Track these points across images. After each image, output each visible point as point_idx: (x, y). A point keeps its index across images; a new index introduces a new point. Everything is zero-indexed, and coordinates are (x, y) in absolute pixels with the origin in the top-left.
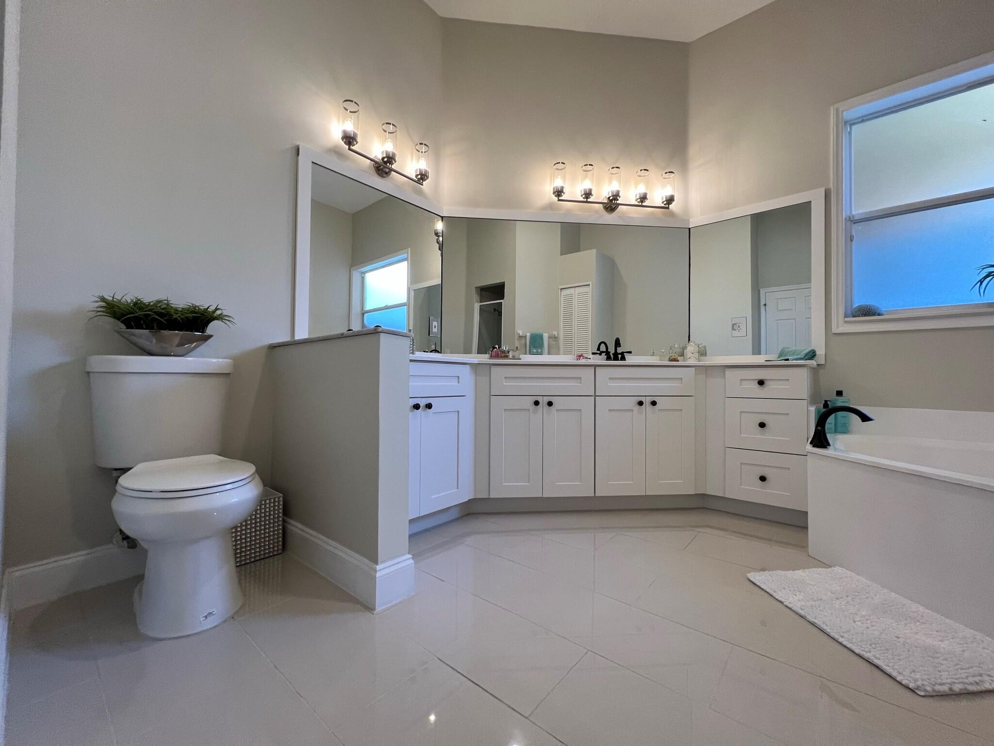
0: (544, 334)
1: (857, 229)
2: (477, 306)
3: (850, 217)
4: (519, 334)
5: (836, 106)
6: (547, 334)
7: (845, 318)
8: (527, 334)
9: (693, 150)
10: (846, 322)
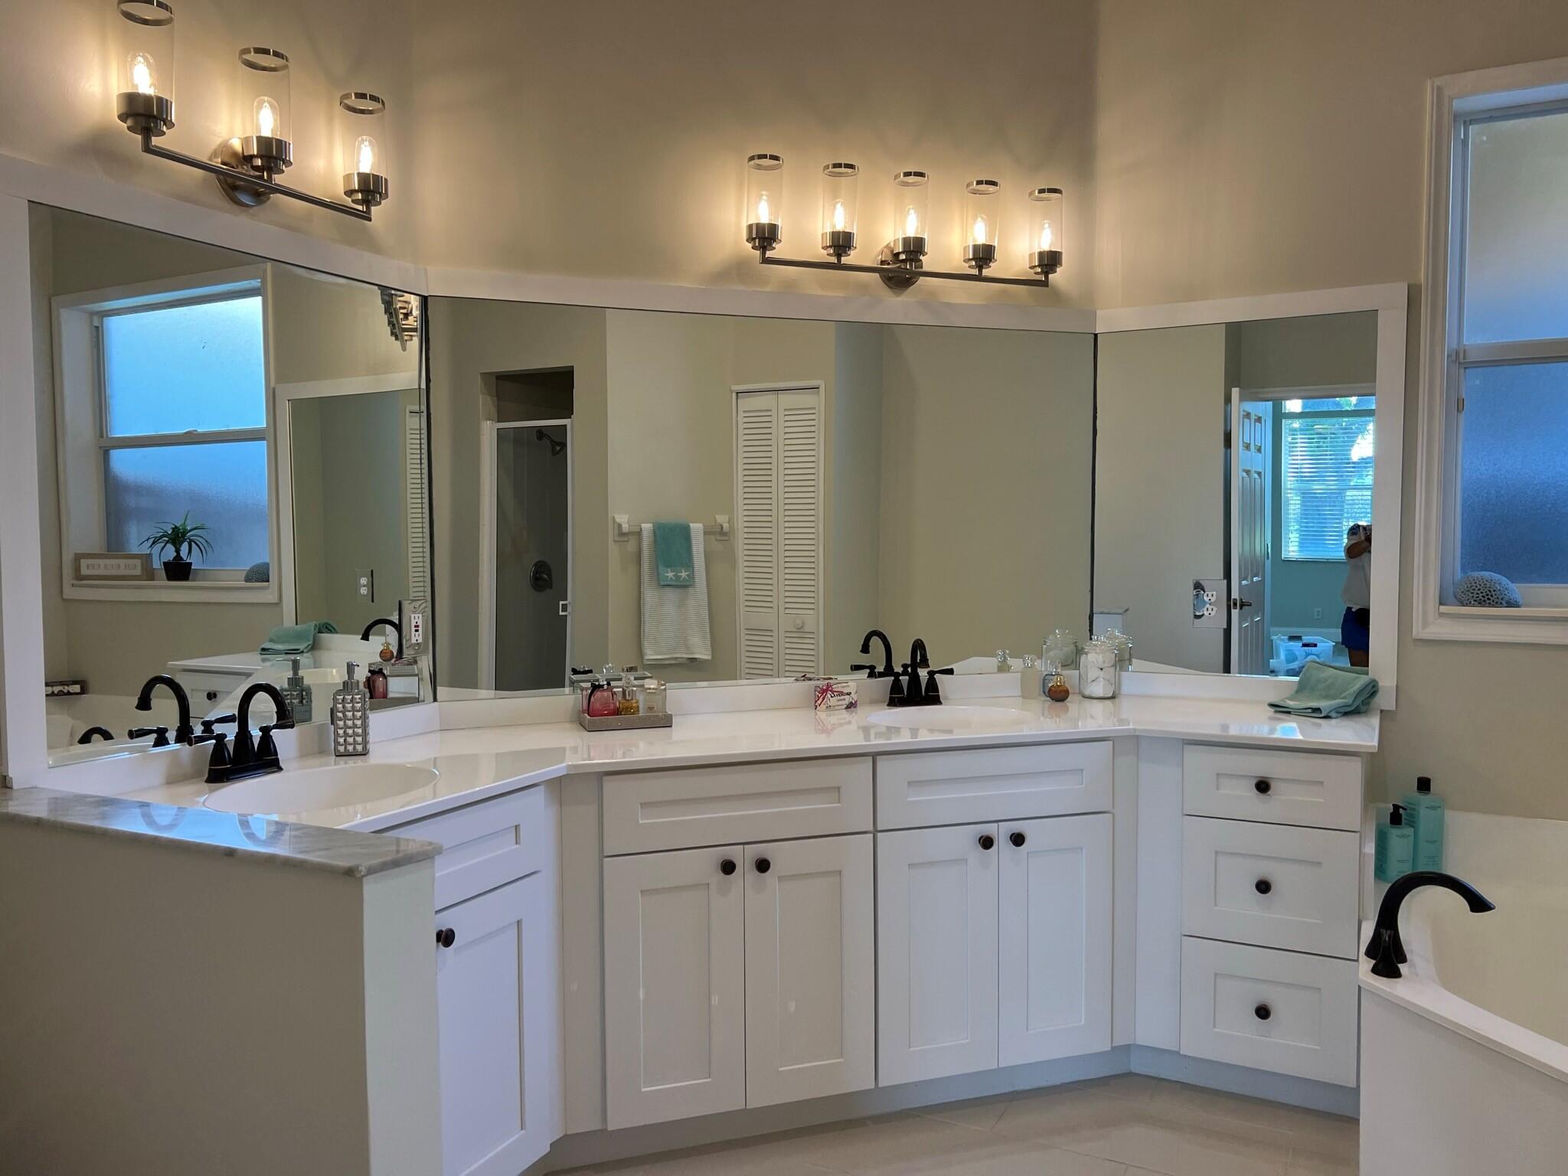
0: (691, 524)
1: (1473, 381)
2: (488, 432)
3: (1457, 353)
4: (620, 526)
5: (1438, 81)
6: (700, 526)
7: (1441, 604)
8: (644, 526)
9: (1108, 126)
10: (1442, 615)
